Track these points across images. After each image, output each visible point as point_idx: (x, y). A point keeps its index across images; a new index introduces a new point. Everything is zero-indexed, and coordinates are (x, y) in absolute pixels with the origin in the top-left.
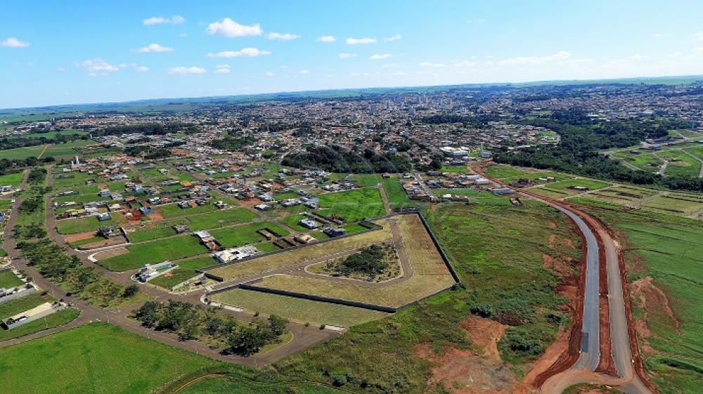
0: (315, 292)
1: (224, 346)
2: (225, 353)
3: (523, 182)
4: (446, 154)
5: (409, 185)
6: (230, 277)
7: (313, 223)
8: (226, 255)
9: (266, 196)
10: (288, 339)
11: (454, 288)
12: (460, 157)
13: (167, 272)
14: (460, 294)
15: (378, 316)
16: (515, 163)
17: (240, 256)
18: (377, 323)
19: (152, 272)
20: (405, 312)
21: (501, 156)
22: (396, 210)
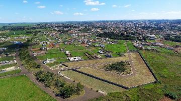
0: (98, 75)
1: (58, 92)
2: (57, 95)
3: (177, 46)
4: (148, 37)
5: (135, 44)
6: (71, 66)
7: (102, 52)
8: (72, 59)
9: (89, 43)
10: (83, 93)
11: (155, 82)
12: (153, 38)
13: (52, 62)
14: (158, 86)
15: (121, 90)
16: (173, 41)
17: (76, 60)
18: (120, 93)
19: (48, 61)
20: (133, 90)
21: (167, 38)
22: (130, 51)
